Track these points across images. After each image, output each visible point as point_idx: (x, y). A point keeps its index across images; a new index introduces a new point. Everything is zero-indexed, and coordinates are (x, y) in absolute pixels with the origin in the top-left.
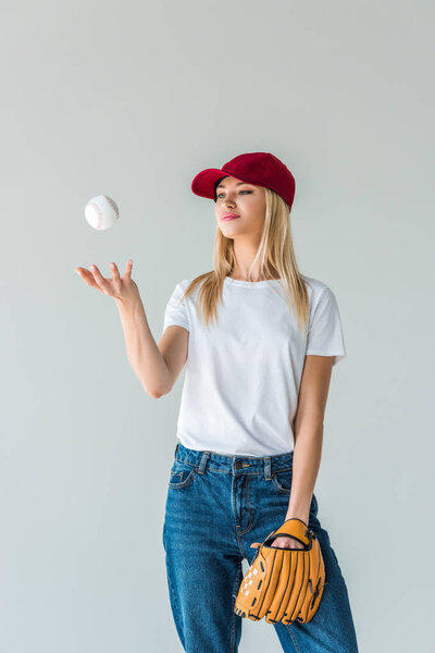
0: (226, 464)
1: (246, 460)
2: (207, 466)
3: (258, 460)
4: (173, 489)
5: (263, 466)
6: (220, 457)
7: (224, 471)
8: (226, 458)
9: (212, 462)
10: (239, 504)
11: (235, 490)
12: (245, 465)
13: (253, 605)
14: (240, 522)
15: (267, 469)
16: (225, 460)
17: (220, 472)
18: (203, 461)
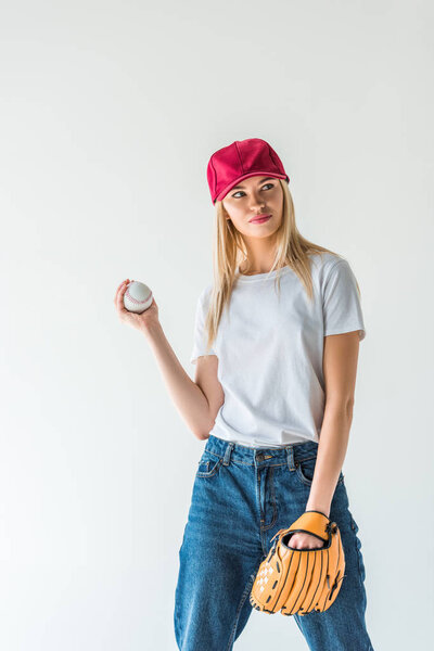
0: (249, 456)
1: (268, 451)
2: (231, 458)
3: (280, 450)
4: (200, 478)
5: (286, 456)
6: (243, 449)
7: (247, 463)
8: (249, 449)
9: (236, 453)
10: (263, 498)
11: (259, 482)
12: (267, 457)
13: (268, 601)
14: (264, 517)
15: (290, 458)
16: (248, 452)
17: (243, 464)
18: (227, 452)
